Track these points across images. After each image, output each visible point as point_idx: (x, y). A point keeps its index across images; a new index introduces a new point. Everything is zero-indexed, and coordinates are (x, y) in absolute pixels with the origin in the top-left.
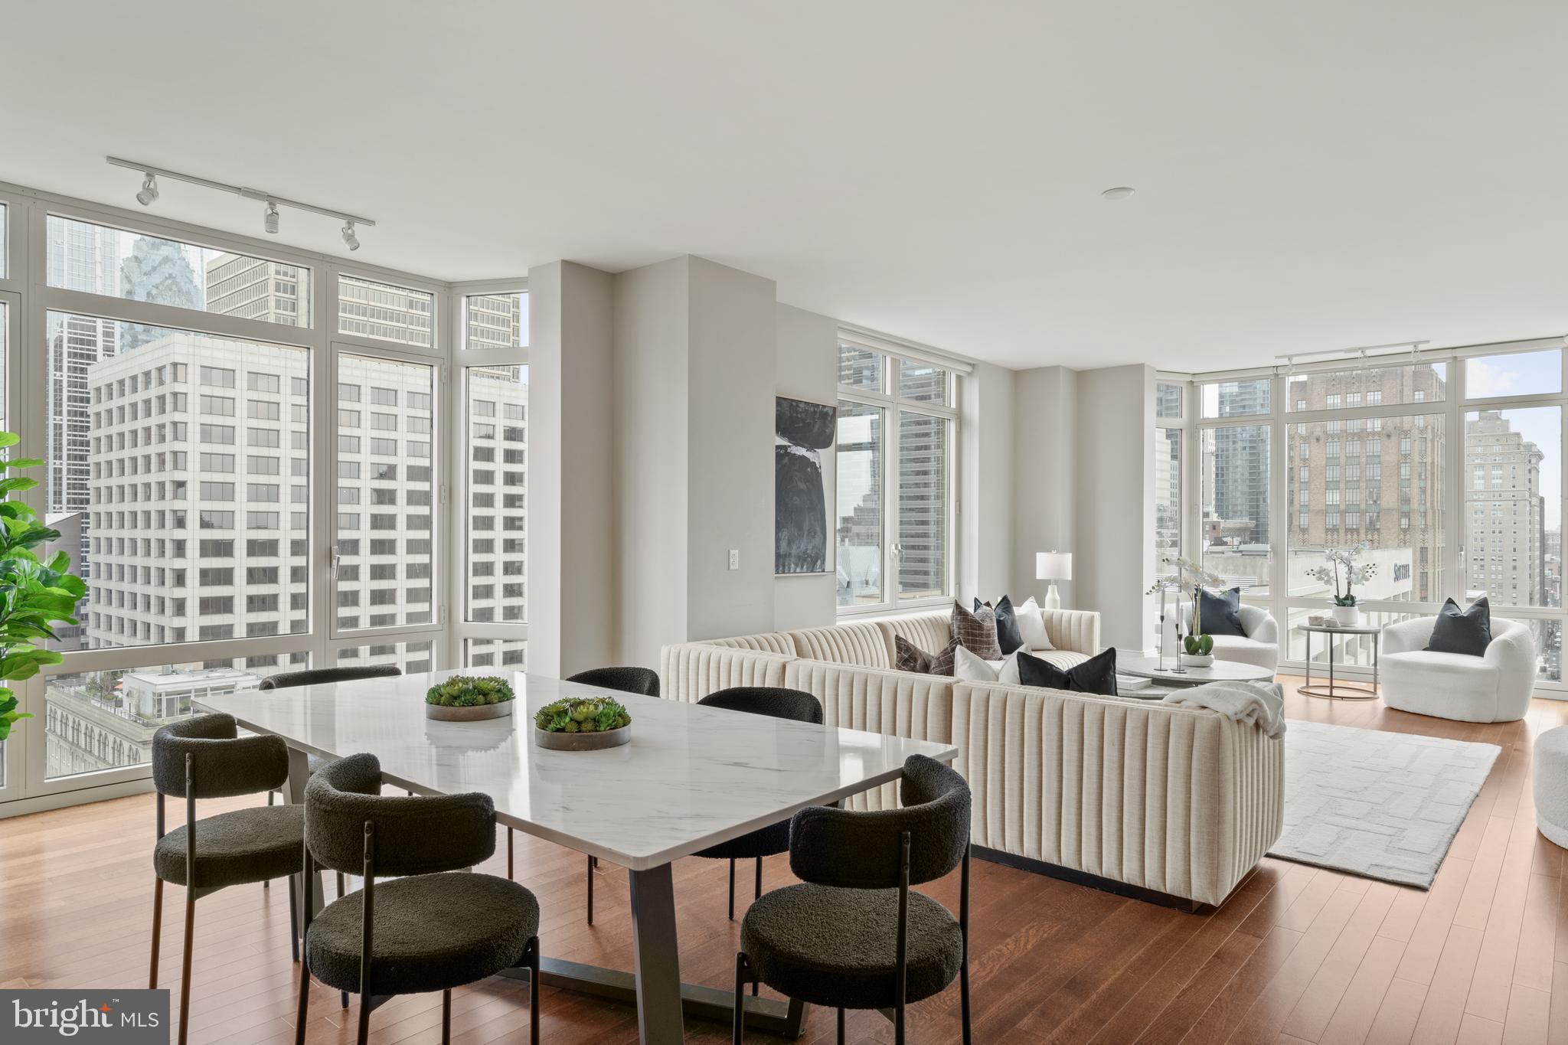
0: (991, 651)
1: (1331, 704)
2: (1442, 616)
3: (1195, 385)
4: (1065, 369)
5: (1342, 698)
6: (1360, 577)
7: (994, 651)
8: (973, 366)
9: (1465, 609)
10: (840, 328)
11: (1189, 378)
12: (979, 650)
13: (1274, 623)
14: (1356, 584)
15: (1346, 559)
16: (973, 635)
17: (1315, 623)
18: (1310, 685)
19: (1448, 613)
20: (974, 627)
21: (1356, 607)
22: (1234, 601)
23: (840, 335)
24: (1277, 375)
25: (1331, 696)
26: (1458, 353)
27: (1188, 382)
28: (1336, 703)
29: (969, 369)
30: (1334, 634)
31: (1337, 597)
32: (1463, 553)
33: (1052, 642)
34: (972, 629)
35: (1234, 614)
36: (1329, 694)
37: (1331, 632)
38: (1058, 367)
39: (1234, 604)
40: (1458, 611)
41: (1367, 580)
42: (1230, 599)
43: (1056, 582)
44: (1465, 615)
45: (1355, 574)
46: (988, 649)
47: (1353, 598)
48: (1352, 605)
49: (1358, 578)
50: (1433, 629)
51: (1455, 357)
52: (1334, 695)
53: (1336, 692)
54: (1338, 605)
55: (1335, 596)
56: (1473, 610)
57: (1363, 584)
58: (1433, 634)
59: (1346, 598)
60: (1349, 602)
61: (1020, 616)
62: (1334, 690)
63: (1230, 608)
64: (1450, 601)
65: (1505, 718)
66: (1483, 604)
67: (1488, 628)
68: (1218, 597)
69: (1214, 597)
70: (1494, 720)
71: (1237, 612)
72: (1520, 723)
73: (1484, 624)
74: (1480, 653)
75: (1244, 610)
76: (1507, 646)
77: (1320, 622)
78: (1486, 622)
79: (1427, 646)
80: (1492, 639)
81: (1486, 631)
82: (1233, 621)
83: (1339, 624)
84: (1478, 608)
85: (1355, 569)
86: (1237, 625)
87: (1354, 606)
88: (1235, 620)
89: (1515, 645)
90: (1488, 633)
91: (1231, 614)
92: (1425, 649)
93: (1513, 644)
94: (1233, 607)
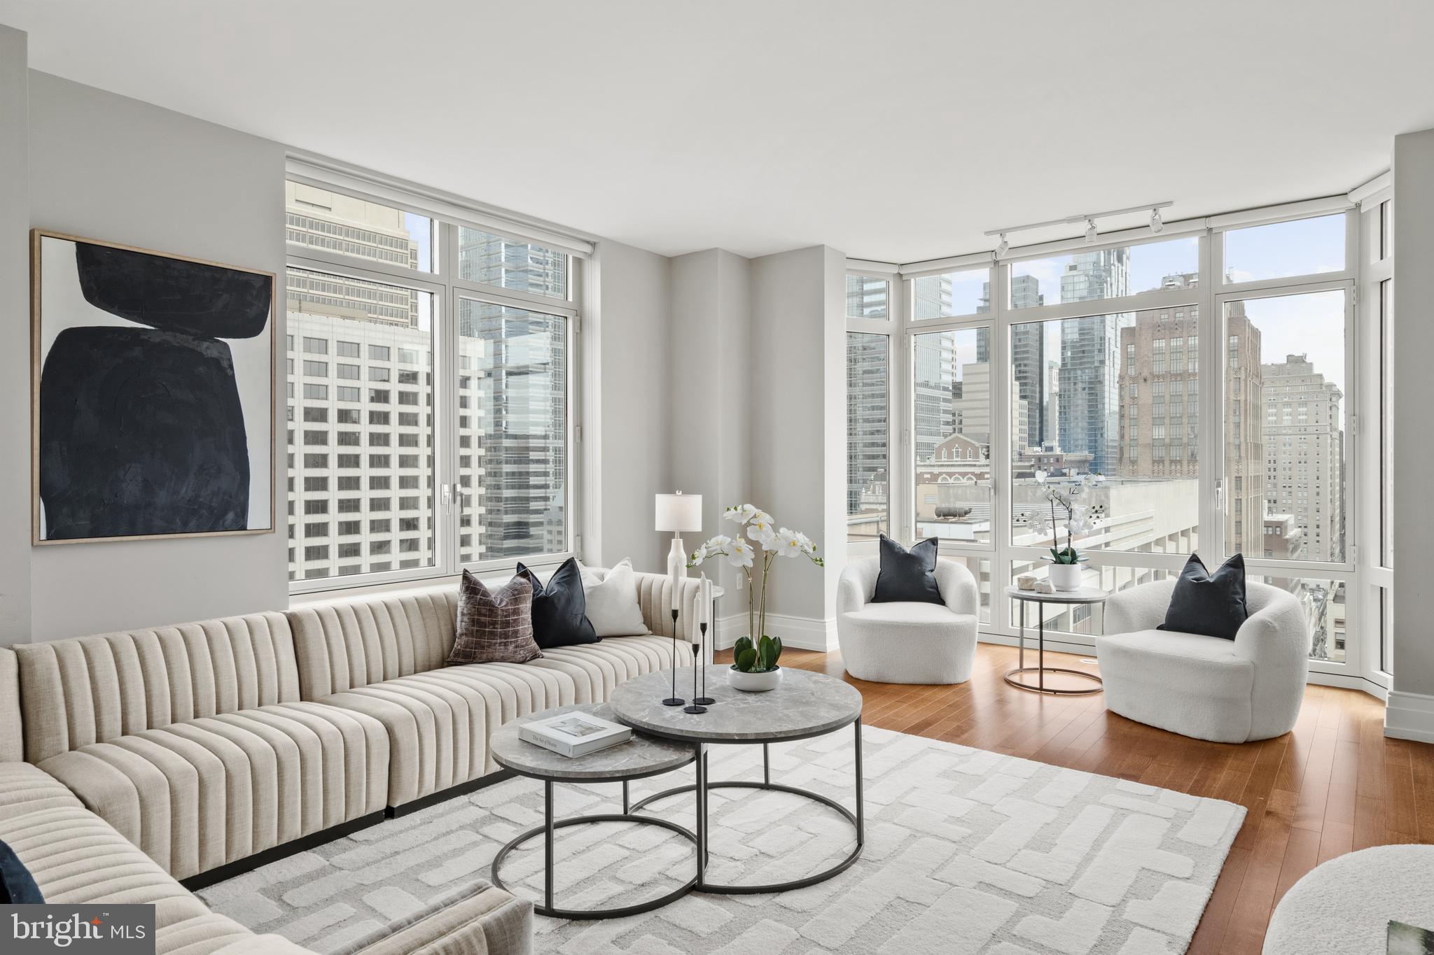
0: (511, 648)
1: (1041, 701)
2: (1182, 579)
3: (904, 278)
4: (726, 252)
5: (1055, 692)
7: (516, 647)
8: (594, 245)
9: (1213, 568)
10: (287, 157)
11: (895, 270)
12: (489, 647)
13: (972, 586)
14: (1077, 534)
15: (1065, 500)
16: (484, 625)
17: (1025, 586)
18: (1025, 666)
19: (1190, 577)
20: (483, 611)
21: (1078, 566)
22: (929, 558)
23: (290, 168)
24: (996, 262)
25: (1041, 689)
26: (1213, 223)
27: (894, 275)
28: (1047, 699)
29: (588, 249)
30: (1044, 604)
31: (1054, 552)
32: (1220, 489)
33: (648, 621)
34: (480, 614)
35: (928, 573)
36: (1038, 686)
37: (1041, 601)
38: (717, 249)
39: (928, 561)
40: (1203, 573)
42: (922, 553)
43: (683, 535)
44: (1211, 580)
46: (506, 644)
47: (1073, 553)
48: (1073, 561)
50: (1170, 599)
51: (1210, 230)
52: (1044, 687)
53: (1051, 681)
54: (1055, 563)
55: (1052, 550)
56: (1223, 573)
58: (1171, 606)
59: (1065, 553)
60: (1069, 558)
61: (595, 589)
62: (1045, 676)
63: (921, 565)
64: (1195, 559)
65: (1260, 732)
66: (1237, 564)
67: (1243, 599)
68: (908, 550)
69: (903, 551)
70: (1249, 737)
71: (932, 571)
72: (1286, 740)
73: (1237, 593)
74: (1231, 637)
75: (944, 568)
76: (1266, 630)
77: (1031, 586)
78: (1240, 590)
79: (1163, 622)
80: (1247, 617)
81: (1239, 603)
82: (926, 583)
83: (1054, 589)
84: (1231, 569)
85: (1075, 513)
86: (932, 588)
87: (1074, 563)
88: (928, 582)
89: (1278, 628)
90: (1242, 606)
91: (923, 574)
92: (1160, 628)
93: (1274, 627)
94: (927, 564)
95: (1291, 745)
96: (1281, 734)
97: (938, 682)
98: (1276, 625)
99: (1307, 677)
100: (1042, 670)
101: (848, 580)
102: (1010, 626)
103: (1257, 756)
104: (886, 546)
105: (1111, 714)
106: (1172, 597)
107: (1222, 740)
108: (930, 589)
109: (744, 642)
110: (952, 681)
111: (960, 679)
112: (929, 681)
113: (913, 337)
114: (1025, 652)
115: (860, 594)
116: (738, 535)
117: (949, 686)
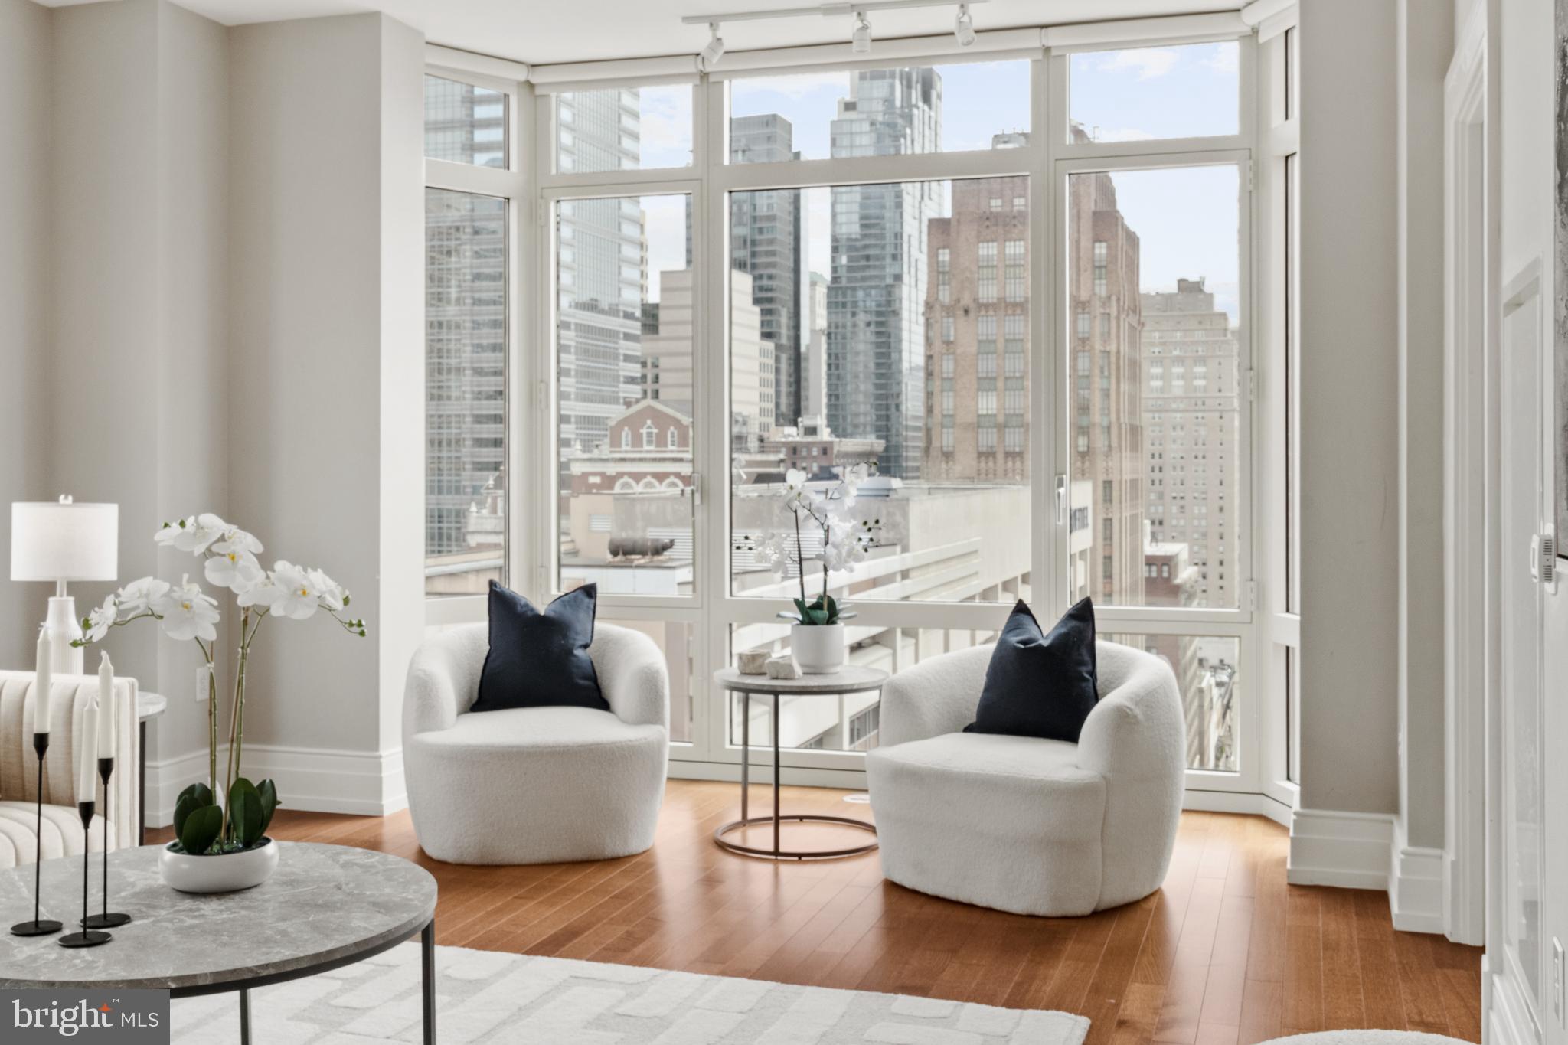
1: (776, 874)
2: (1002, 643)
5: (800, 856)
6: (844, 553)
9: (1048, 625)
11: (519, 75)
13: (657, 672)
14: (836, 569)
15: (818, 509)
17: (751, 668)
18: (751, 815)
19: (1014, 639)
21: (840, 624)
22: (580, 620)
24: (705, 75)
25: (776, 852)
27: (518, 83)
28: (787, 870)
30: (782, 698)
31: (800, 604)
32: (1062, 490)
35: (578, 652)
36: (771, 848)
37: (776, 693)
39: (579, 627)
40: (1034, 632)
41: (858, 559)
42: (568, 614)
43: (71, 587)
44: (1045, 643)
45: (835, 546)
47: (832, 604)
48: (831, 620)
49: (839, 554)
50: (981, 680)
51: (1048, 48)
52: (782, 849)
53: (794, 838)
54: (802, 623)
55: (796, 601)
56: (1063, 630)
57: (852, 570)
58: (986, 690)
59: (817, 606)
60: (824, 613)
62: (783, 829)
63: (565, 636)
64: (1021, 609)
65: (1116, 895)
66: (1083, 613)
67: (1093, 673)
68: (541, 610)
69: (532, 610)
70: (1097, 905)
71: (586, 646)
72: (1153, 904)
73: (1083, 663)
74: (1071, 735)
75: (607, 640)
76: (1122, 718)
77: (761, 666)
78: (1087, 658)
79: (972, 718)
80: (1097, 699)
81: (1086, 680)
82: (575, 670)
83: (799, 670)
84: (1074, 623)
85: (835, 534)
86: (585, 678)
87: (834, 623)
88: (578, 667)
89: (1141, 717)
90: (1091, 685)
91: (569, 652)
92: (969, 729)
93: (1135, 717)
94: (577, 633)
95: (1161, 910)
96: (1145, 894)
97: (595, 854)
98: (1138, 711)
99: (1183, 799)
100: (777, 819)
101: (424, 671)
102: (728, 746)
103: (1111, 933)
104: (501, 603)
105: (892, 888)
106: (988, 675)
107: (1060, 912)
108: (581, 682)
109: (196, 795)
110: (621, 851)
111: (635, 846)
112: (579, 855)
113: (552, 205)
114: (751, 790)
115: (449, 694)
116: (186, 576)
117: (615, 860)
